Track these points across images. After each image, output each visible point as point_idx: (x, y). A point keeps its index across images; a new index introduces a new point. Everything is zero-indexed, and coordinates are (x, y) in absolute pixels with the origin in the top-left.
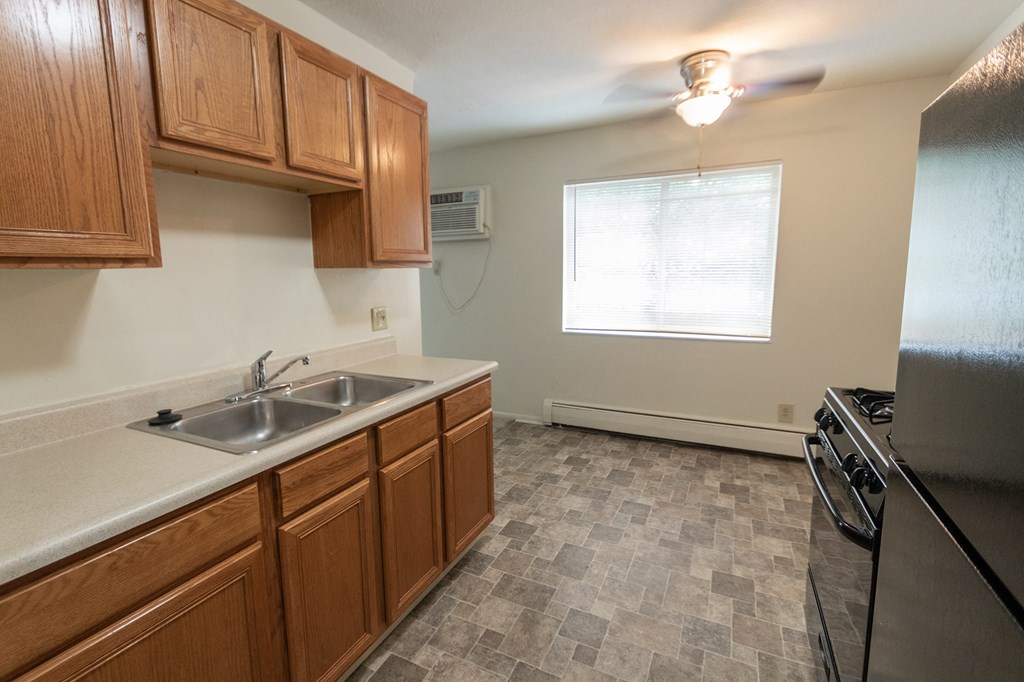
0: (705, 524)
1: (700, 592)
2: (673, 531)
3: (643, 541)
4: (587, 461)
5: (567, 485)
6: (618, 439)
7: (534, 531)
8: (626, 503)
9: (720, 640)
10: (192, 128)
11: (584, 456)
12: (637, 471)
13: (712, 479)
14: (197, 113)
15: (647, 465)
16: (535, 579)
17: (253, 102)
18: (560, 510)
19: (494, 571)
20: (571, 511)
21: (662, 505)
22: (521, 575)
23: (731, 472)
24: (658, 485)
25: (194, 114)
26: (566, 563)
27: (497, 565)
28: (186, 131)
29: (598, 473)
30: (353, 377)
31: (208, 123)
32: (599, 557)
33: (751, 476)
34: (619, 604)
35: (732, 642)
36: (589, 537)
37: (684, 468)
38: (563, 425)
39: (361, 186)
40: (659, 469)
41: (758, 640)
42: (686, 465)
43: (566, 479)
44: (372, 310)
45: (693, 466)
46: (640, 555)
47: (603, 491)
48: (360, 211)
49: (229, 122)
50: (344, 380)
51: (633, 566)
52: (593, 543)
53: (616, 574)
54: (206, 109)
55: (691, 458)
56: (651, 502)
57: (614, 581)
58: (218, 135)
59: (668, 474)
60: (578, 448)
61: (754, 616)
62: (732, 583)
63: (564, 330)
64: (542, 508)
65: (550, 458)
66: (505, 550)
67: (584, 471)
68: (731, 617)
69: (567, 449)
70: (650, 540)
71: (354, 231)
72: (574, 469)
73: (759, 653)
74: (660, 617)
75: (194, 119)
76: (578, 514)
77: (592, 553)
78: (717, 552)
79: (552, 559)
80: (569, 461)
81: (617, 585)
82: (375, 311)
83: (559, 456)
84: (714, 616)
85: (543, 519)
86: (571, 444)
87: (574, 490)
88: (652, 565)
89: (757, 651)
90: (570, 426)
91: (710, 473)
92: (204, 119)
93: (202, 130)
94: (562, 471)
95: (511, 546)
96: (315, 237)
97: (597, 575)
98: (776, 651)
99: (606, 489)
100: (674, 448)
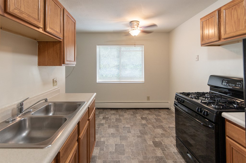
0: (143, 129)
1: (153, 148)
2: (138, 133)
3: (133, 138)
4: (108, 118)
5: (106, 126)
6: (112, 110)
7: (105, 143)
8: (124, 127)
9: (164, 160)
10: (19, 12)
11: (107, 116)
12: (121, 118)
13: (139, 117)
14: (20, 7)
15: (123, 116)
16: (112, 159)
17: (38, 8)
18: (108, 134)
19: (99, 160)
20: (111, 133)
21: (132, 126)
22: (108, 159)
23: (141, 114)
24: (128, 121)
25: (19, 6)
26: (118, 150)
27: (99, 158)
28: (16, 12)
29: (112, 120)
30: (55, 103)
31: (23, 11)
32: (126, 146)
33: (145, 114)
34: (138, 159)
35: (166, 160)
36: (120, 140)
37: (131, 115)
38: (97, 108)
39: (61, 40)
40: (126, 116)
41: (171, 158)
42: (131, 114)
43: (105, 124)
44: (53, 79)
45: (133, 114)
46: (135, 142)
47: (116, 125)
48: (60, 48)
49: (30, 13)
50: (51, 105)
51: (135, 146)
52: (122, 142)
53: (132, 150)
54: (23, 6)
55: (131, 112)
56: (129, 126)
57: (133, 152)
58: (27, 16)
59: (129, 117)
60: (104, 114)
61: (166, 151)
62: (157, 143)
63: (97, 82)
64: (104, 134)
65: (98, 118)
66: (99, 152)
67: (109, 120)
68: (162, 153)
69: (101, 115)
70: (135, 137)
71: (57, 54)
72: (106, 121)
73: (173, 161)
74: (148, 159)
75: (19, 8)
76: (114, 134)
77: (123, 145)
78: (150, 136)
79: (114, 151)
80: (104, 118)
81: (134, 153)
82: (54, 80)
83: (100, 117)
84: (159, 154)
85: (106, 138)
86: (102, 113)
87: (109, 127)
88: (139, 144)
89: (172, 160)
90: (100, 108)
91: (137, 115)
92: (22, 9)
93: (22, 12)
94: (103, 122)
95: (101, 150)
96: (39, 55)
97: (128, 152)
98: (175, 159)
99: (117, 125)
100: (126, 110)
